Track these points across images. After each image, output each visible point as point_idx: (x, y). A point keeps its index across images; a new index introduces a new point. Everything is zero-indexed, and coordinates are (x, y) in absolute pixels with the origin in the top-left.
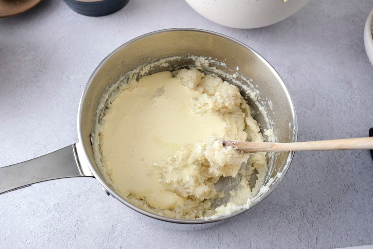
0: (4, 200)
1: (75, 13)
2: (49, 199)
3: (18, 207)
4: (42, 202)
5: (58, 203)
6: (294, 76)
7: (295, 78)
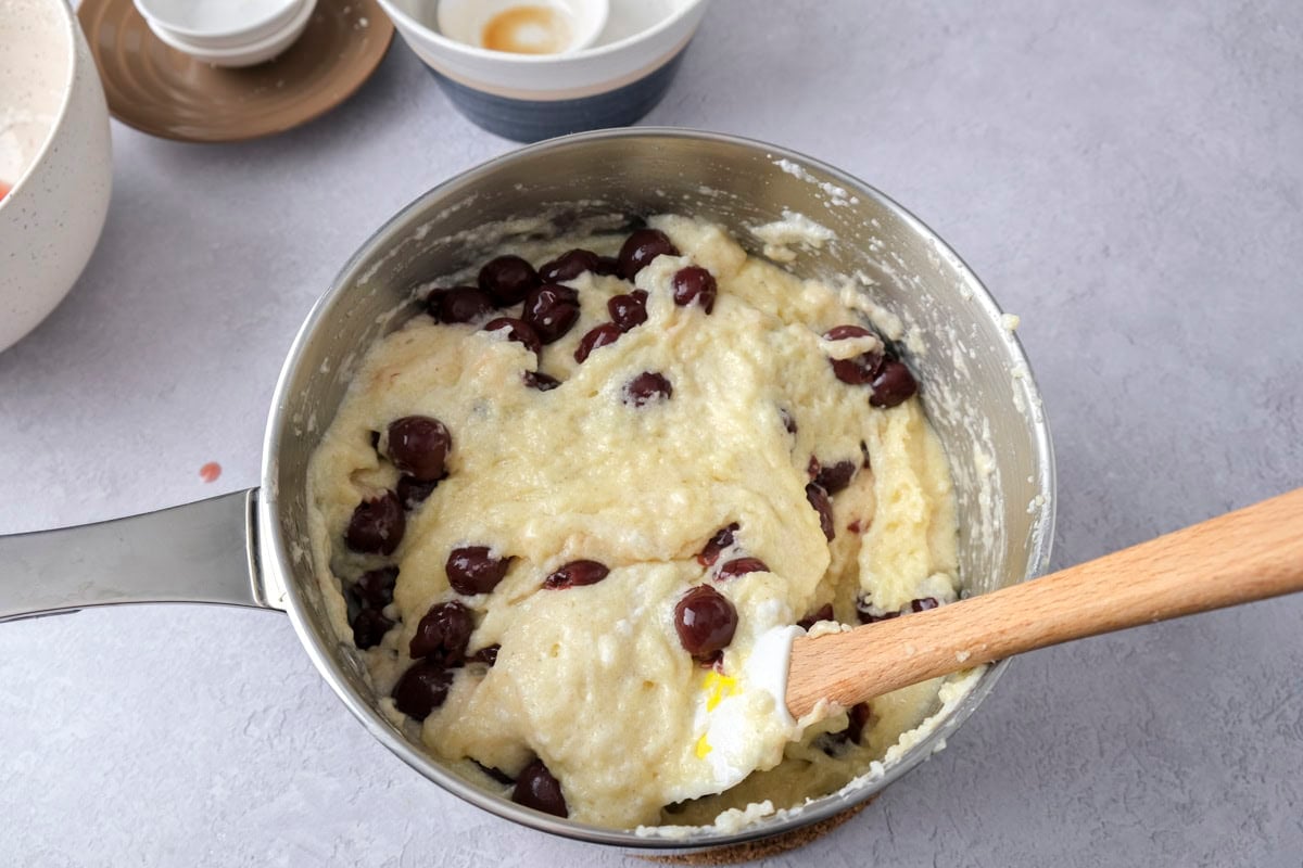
0: (212, 829)
1: (476, 130)
2: (367, 839)
3: (258, 862)
4: (342, 847)
5: (399, 856)
6: (1290, 419)
7: (1294, 430)
